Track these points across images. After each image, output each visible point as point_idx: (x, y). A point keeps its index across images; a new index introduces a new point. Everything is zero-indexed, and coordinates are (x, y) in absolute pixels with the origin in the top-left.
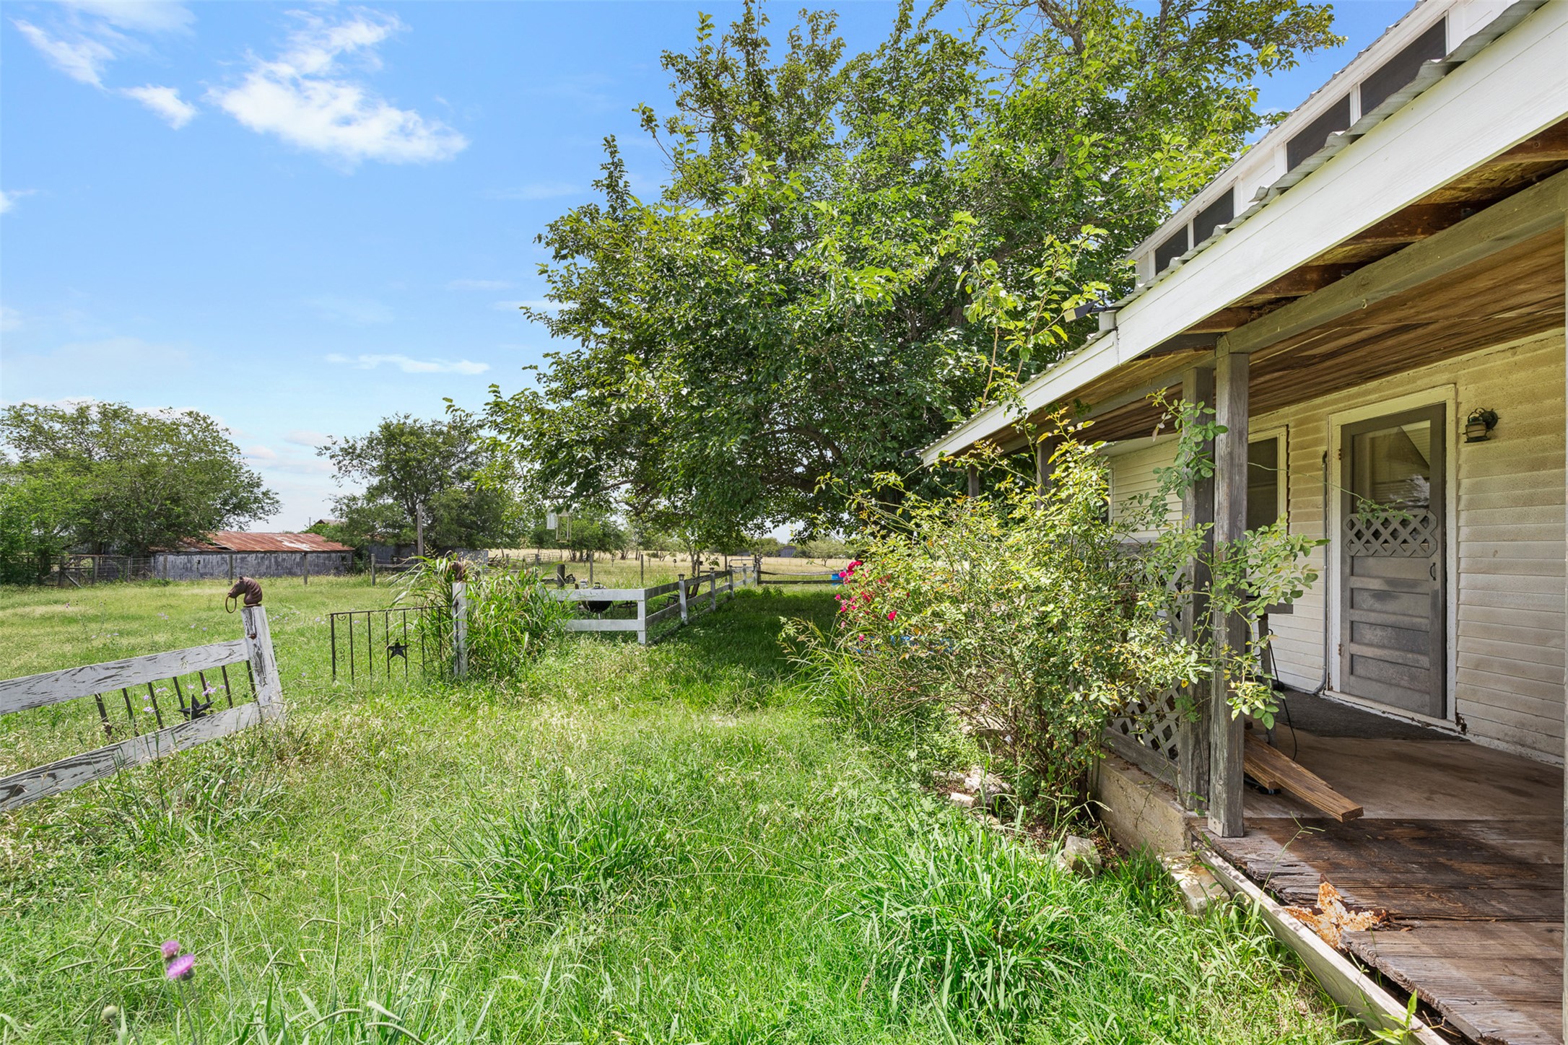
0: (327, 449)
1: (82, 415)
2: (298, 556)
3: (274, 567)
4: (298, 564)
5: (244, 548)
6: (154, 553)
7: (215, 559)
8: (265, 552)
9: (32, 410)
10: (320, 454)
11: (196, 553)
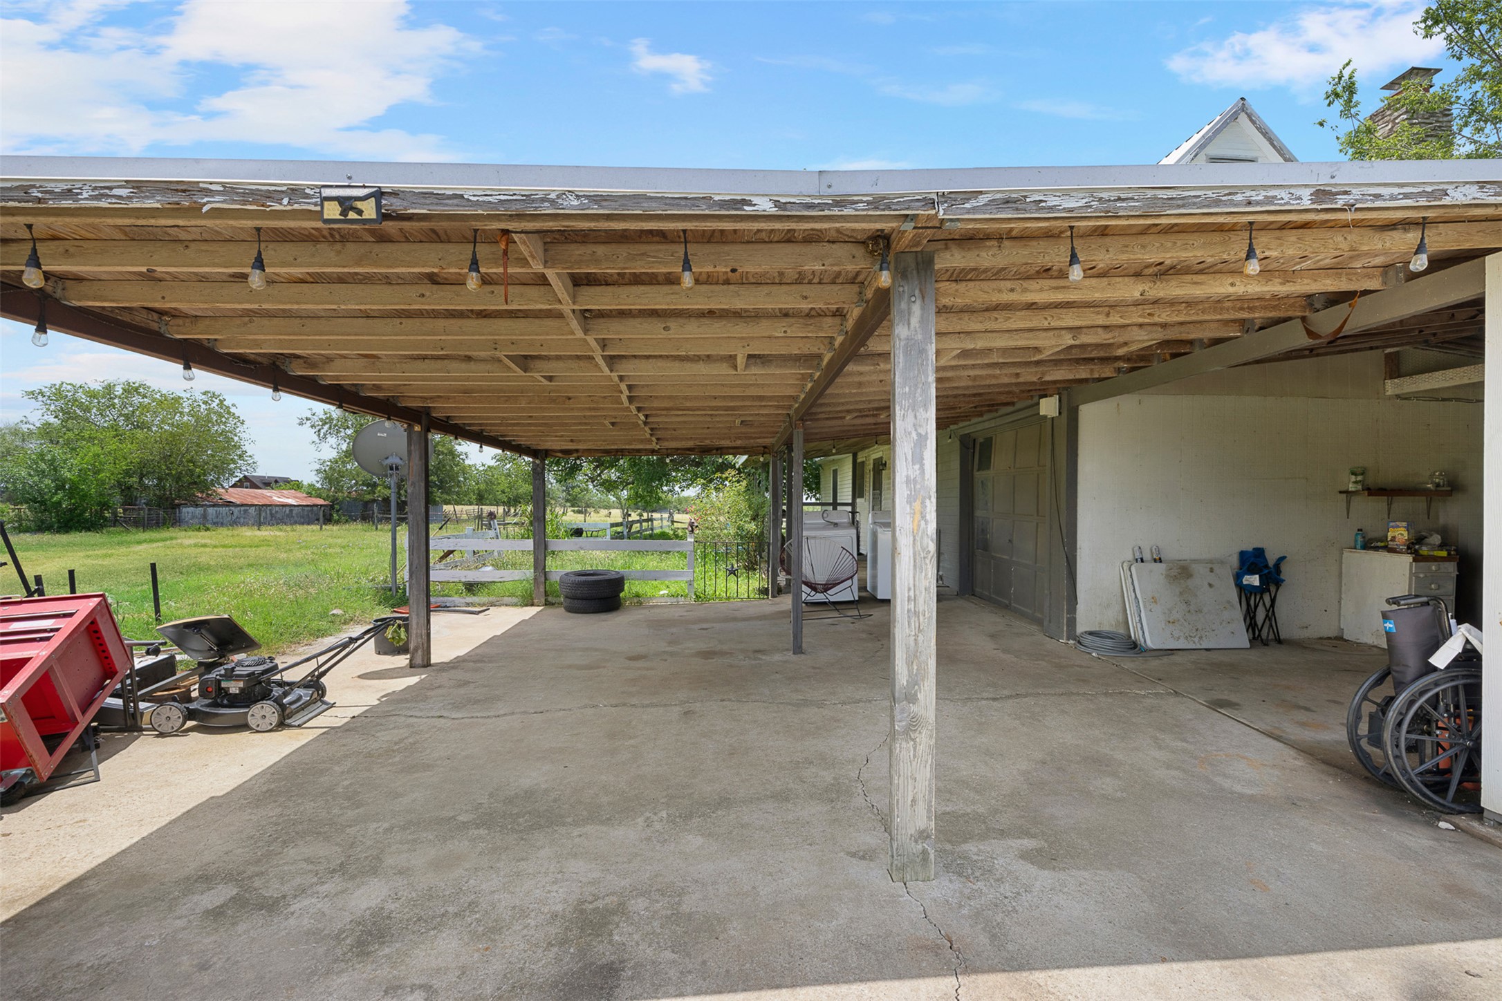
0: (308, 419)
1: (109, 388)
2: (288, 509)
3: (269, 518)
4: (288, 516)
5: (246, 503)
6: (179, 505)
7: (224, 510)
8: (263, 505)
9: (69, 387)
10: (301, 424)
11: (210, 506)
